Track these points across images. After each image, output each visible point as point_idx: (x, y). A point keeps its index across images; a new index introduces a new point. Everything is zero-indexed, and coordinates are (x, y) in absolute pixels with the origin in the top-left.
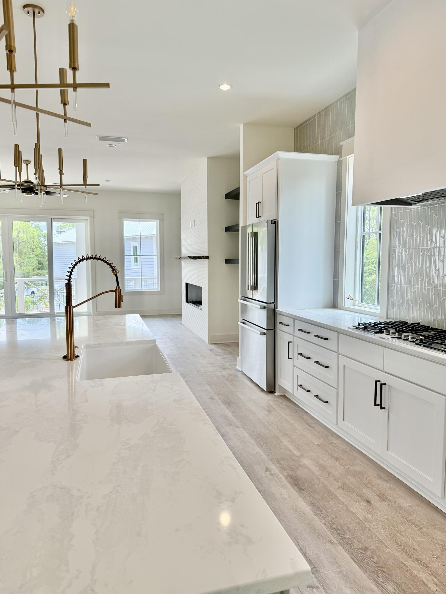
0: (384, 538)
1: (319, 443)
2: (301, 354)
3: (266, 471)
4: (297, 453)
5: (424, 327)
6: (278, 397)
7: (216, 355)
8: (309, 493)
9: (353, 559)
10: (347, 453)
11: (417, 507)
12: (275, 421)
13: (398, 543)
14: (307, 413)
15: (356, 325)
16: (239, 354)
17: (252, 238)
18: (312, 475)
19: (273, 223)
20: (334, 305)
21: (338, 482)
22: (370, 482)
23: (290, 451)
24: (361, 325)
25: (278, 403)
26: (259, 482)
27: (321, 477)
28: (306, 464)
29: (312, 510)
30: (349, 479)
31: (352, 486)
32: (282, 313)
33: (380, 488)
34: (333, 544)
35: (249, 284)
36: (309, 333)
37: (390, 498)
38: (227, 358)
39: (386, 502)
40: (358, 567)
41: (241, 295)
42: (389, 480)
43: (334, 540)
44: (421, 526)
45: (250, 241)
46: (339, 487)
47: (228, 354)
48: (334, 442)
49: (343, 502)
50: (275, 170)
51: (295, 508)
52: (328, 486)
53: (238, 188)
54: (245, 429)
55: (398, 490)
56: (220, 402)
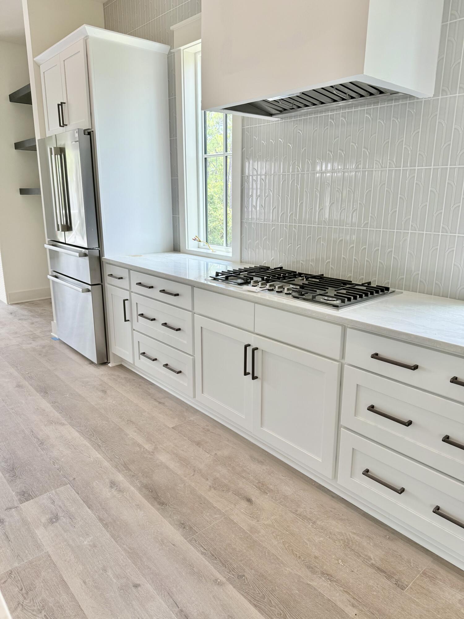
0: (279, 552)
1: (174, 425)
2: (142, 315)
3: (111, 487)
4: (148, 447)
5: (291, 273)
6: (113, 368)
7: (20, 319)
8: (174, 508)
9: (250, 602)
10: (209, 432)
11: (302, 491)
12: (114, 404)
13: (296, 554)
14: (152, 384)
15: (214, 275)
16: (53, 315)
17: (56, 156)
18: (173, 476)
19: (87, 134)
20: (176, 249)
21: (207, 479)
22: (245, 469)
23: (140, 446)
24: (219, 275)
25: (115, 377)
26: (103, 508)
27: (185, 477)
28: (164, 461)
29: (183, 536)
30: (220, 471)
31: (225, 482)
32: (111, 262)
33: (257, 475)
34: (220, 584)
35: (59, 223)
36: (152, 287)
37: (271, 487)
38: (37, 322)
39: (269, 495)
40: (259, 614)
41: (48, 238)
42: (263, 459)
43: (221, 578)
44: (314, 519)
45: (54, 161)
46: (210, 486)
47: (37, 316)
48: (192, 419)
49: (219, 510)
50: (82, 55)
51: (160, 539)
52: (196, 489)
53: (28, 86)
54: (73, 426)
55: (277, 473)
56: (33, 390)
